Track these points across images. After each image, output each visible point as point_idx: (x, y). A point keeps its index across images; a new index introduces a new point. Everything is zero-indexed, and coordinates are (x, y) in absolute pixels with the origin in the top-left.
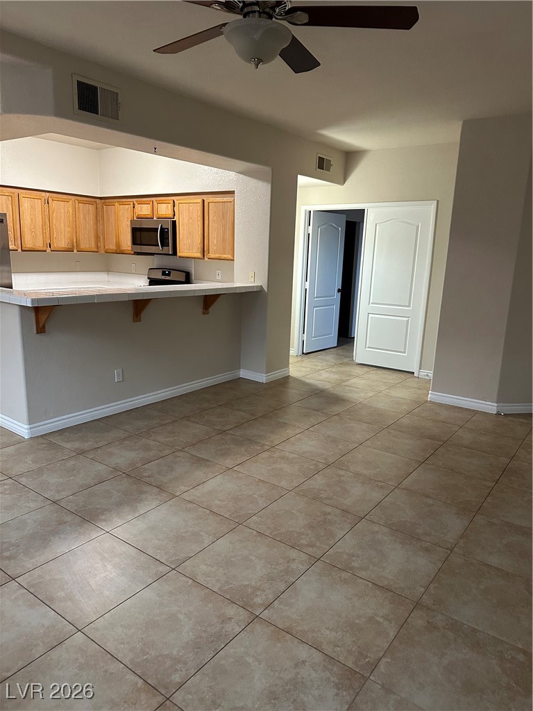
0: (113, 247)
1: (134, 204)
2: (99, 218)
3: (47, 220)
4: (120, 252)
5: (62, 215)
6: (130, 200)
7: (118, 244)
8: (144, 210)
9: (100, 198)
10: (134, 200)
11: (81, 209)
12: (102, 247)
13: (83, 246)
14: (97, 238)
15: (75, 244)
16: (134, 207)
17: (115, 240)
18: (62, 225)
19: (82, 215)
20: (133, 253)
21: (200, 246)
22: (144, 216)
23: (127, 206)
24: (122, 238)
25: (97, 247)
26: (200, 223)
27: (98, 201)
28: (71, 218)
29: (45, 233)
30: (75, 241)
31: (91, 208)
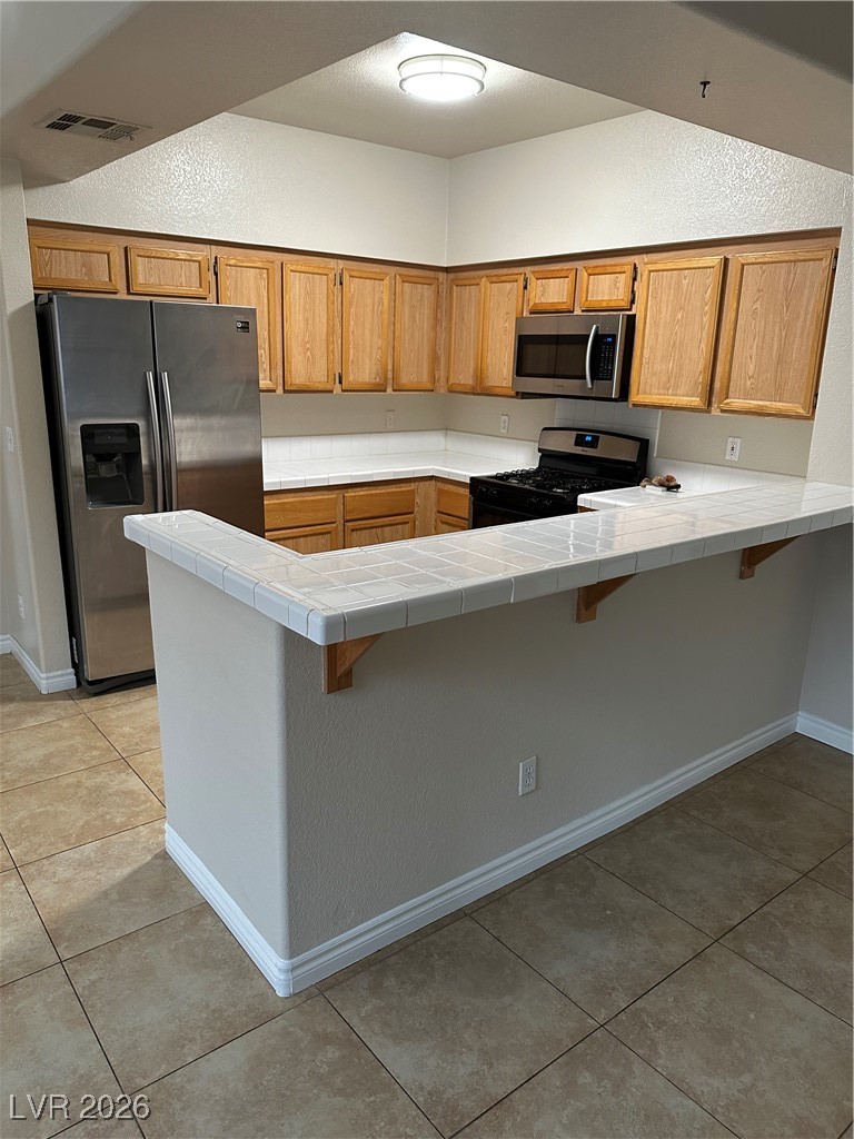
0: (465, 378)
1: (526, 280)
2: (442, 315)
3: (337, 321)
4: (481, 390)
5: (369, 309)
6: (516, 270)
7: (480, 375)
8: (553, 292)
9: (447, 270)
10: (528, 270)
11: (407, 296)
12: (443, 380)
13: (406, 378)
14: (434, 359)
15: (390, 375)
16: (525, 288)
17: (472, 365)
18: (367, 332)
19: (407, 310)
20: (513, 393)
21: (702, 379)
22: (549, 308)
23: (508, 286)
24: (490, 359)
25: (433, 379)
26: (709, 321)
27: (442, 276)
28: (385, 316)
29: (333, 351)
30: (390, 367)
31: (427, 292)
